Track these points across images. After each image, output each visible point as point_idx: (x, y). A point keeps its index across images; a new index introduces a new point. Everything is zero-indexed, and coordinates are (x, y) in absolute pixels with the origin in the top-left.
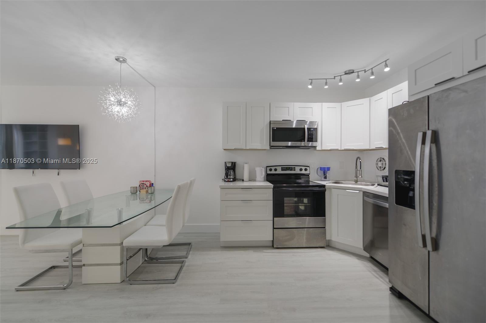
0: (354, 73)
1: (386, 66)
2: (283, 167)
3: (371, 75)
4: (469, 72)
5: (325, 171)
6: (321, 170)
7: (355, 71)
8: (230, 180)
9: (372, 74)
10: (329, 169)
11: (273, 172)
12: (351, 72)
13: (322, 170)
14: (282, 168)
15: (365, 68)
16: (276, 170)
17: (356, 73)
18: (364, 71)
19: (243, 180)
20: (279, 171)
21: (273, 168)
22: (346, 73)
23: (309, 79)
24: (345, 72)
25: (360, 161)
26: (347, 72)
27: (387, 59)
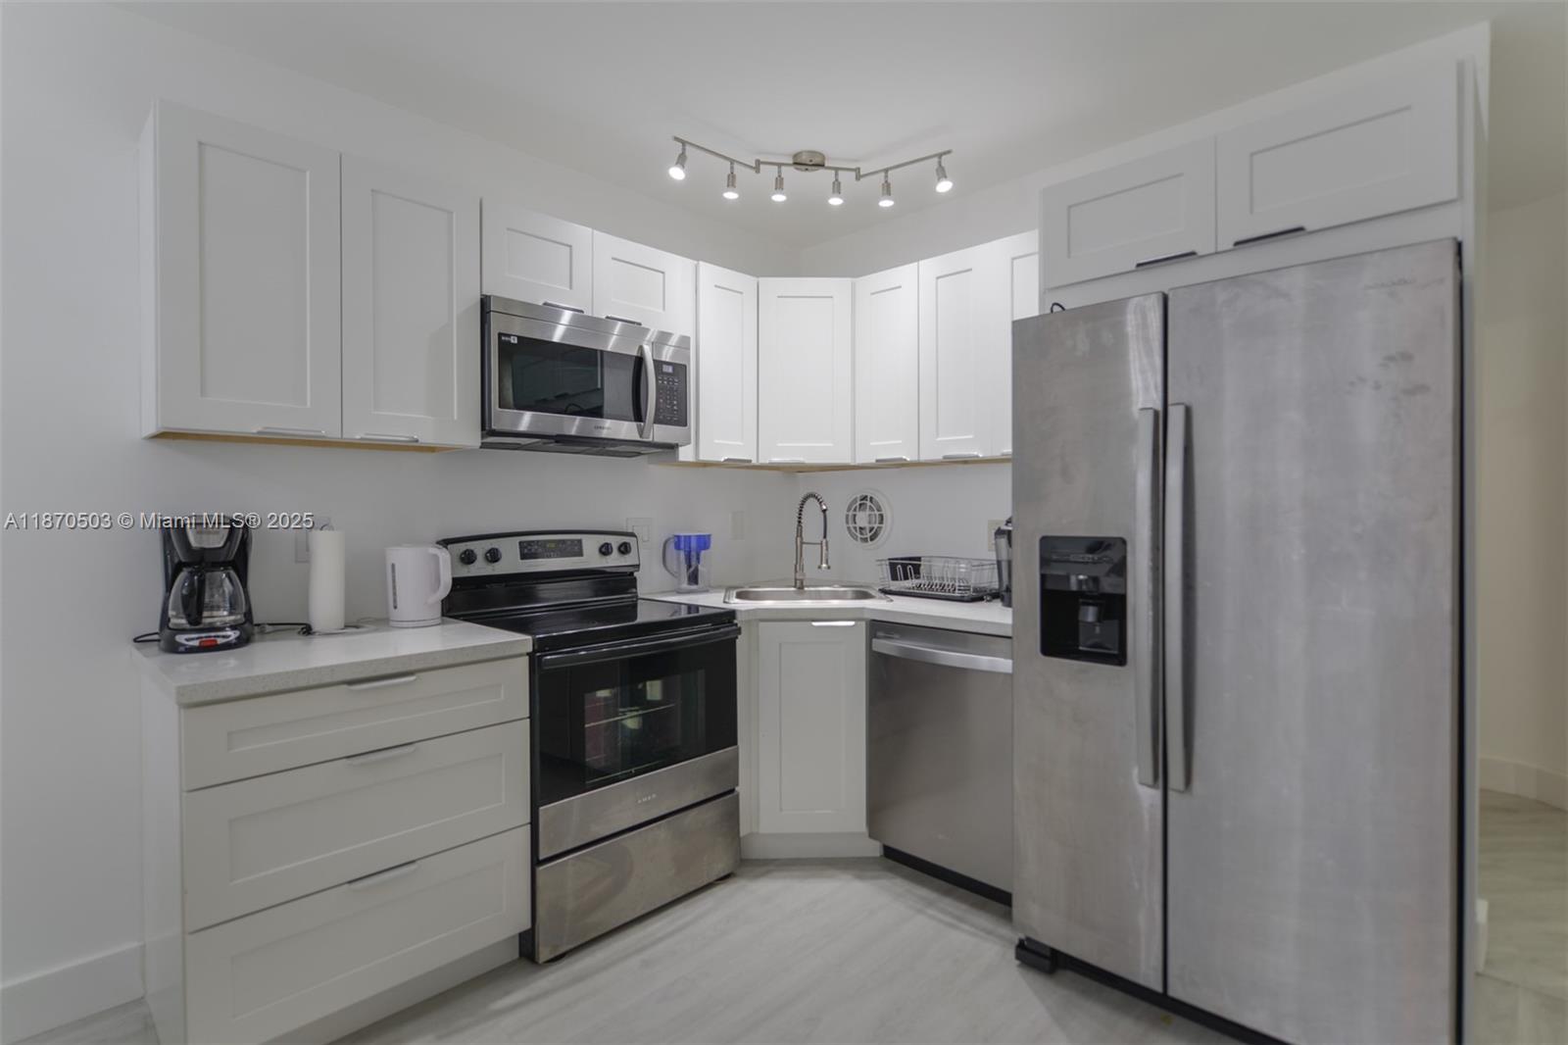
0: (821, 171)
1: (942, 174)
2: (530, 543)
3: (883, 194)
4: (1237, 244)
5: (690, 551)
6: (678, 547)
7: (826, 165)
8: (220, 641)
9: (887, 190)
10: (704, 542)
11: (480, 568)
12: (817, 160)
13: (682, 546)
14: (520, 543)
15: (856, 161)
16: (493, 556)
17: (829, 171)
18: (853, 174)
19: (307, 630)
20: (511, 563)
21: (480, 548)
22: (799, 161)
23: (676, 139)
24: (795, 156)
25: (824, 507)
26: (804, 159)
27: (947, 149)
